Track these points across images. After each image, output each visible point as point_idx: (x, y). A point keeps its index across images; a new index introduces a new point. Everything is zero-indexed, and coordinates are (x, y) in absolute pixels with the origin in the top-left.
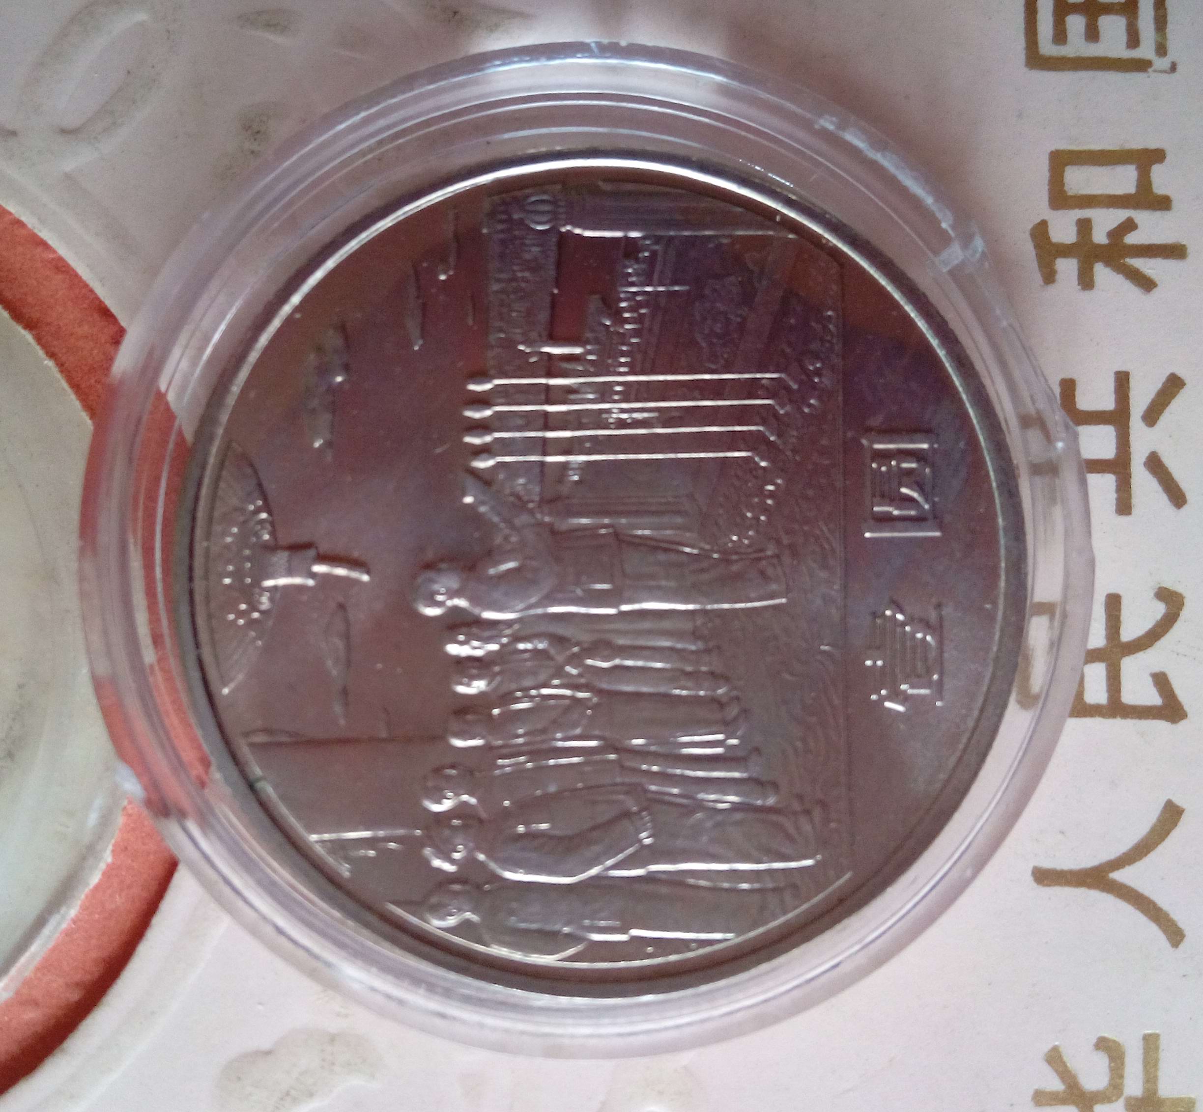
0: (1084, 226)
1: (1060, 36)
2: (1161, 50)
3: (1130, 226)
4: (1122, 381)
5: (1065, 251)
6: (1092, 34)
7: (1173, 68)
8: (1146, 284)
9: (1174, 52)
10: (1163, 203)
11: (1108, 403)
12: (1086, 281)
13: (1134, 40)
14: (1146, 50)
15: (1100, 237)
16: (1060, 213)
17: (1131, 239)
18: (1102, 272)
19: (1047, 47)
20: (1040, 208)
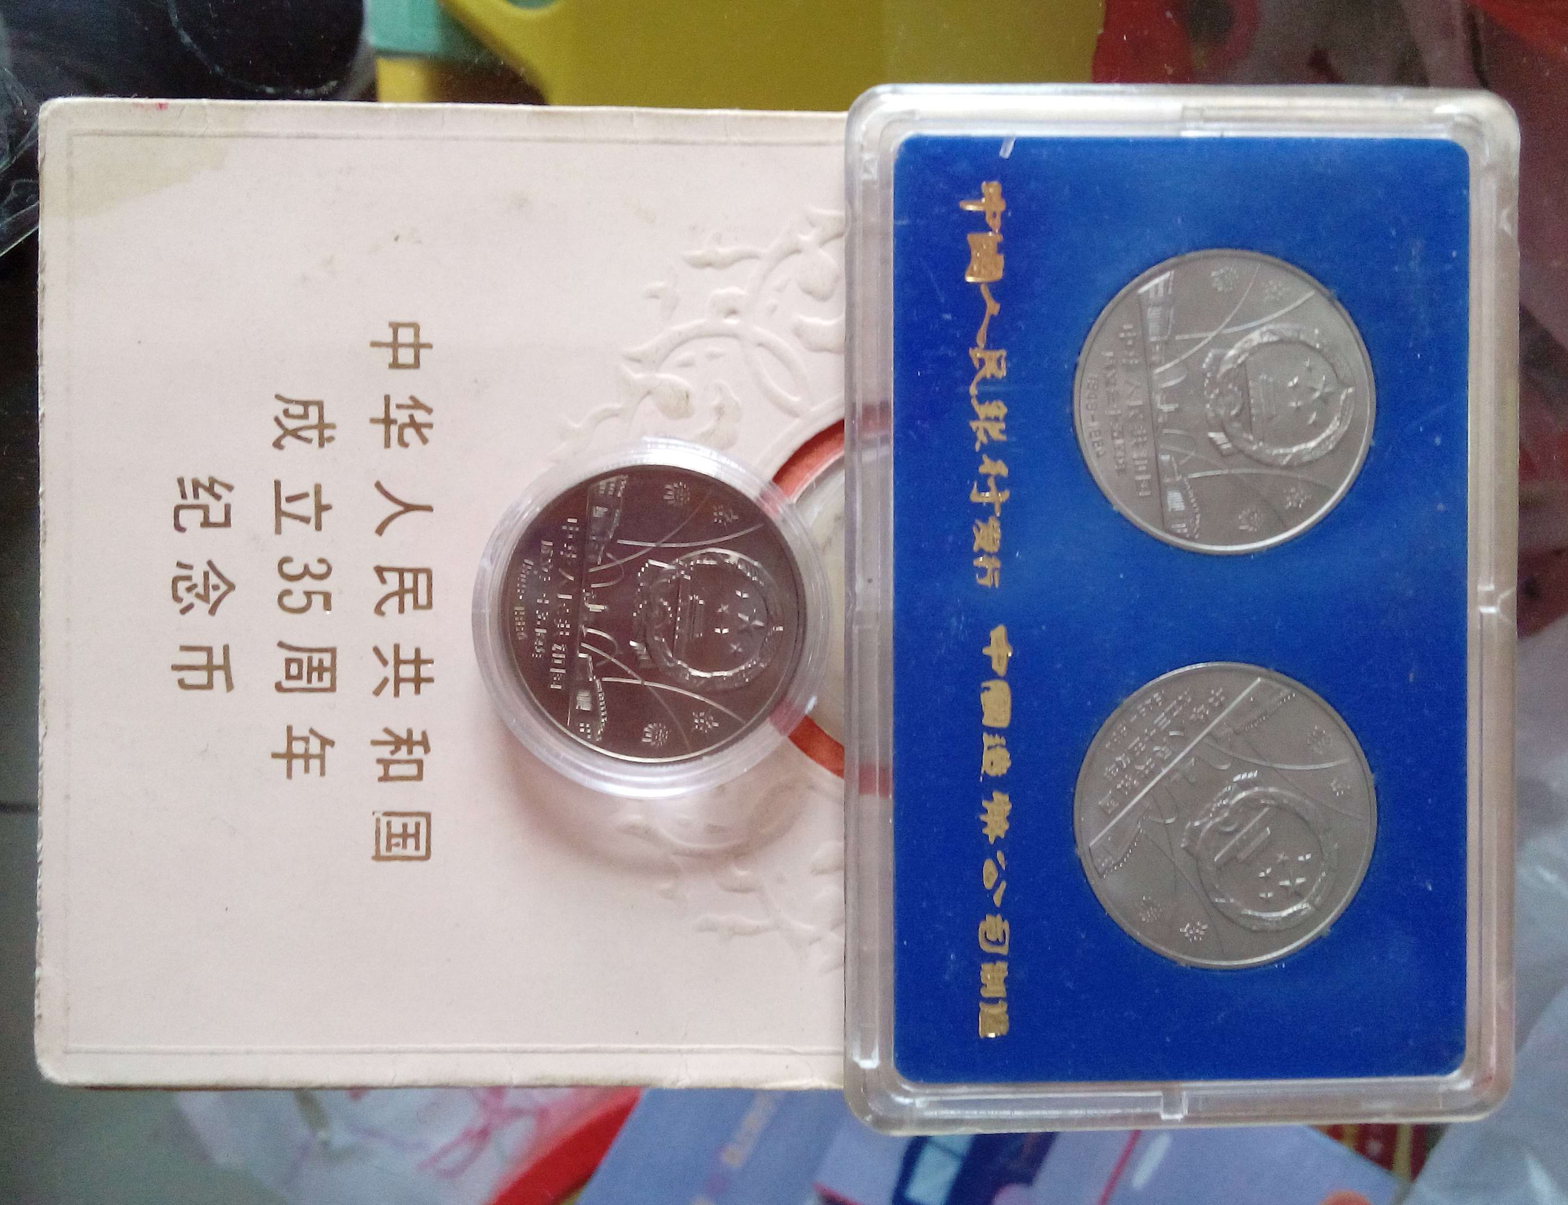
0: (410, 752)
1: (418, 825)
2: (378, 820)
3: (393, 753)
4: (397, 693)
5: (418, 743)
6: (405, 826)
7: (373, 813)
8: (387, 731)
9: (374, 819)
10: (379, 761)
11: (402, 686)
12: (410, 732)
13: (389, 824)
14: (384, 820)
15: (404, 749)
16: (419, 758)
17: (392, 748)
18: (404, 735)
19: (423, 821)
20: (427, 760)
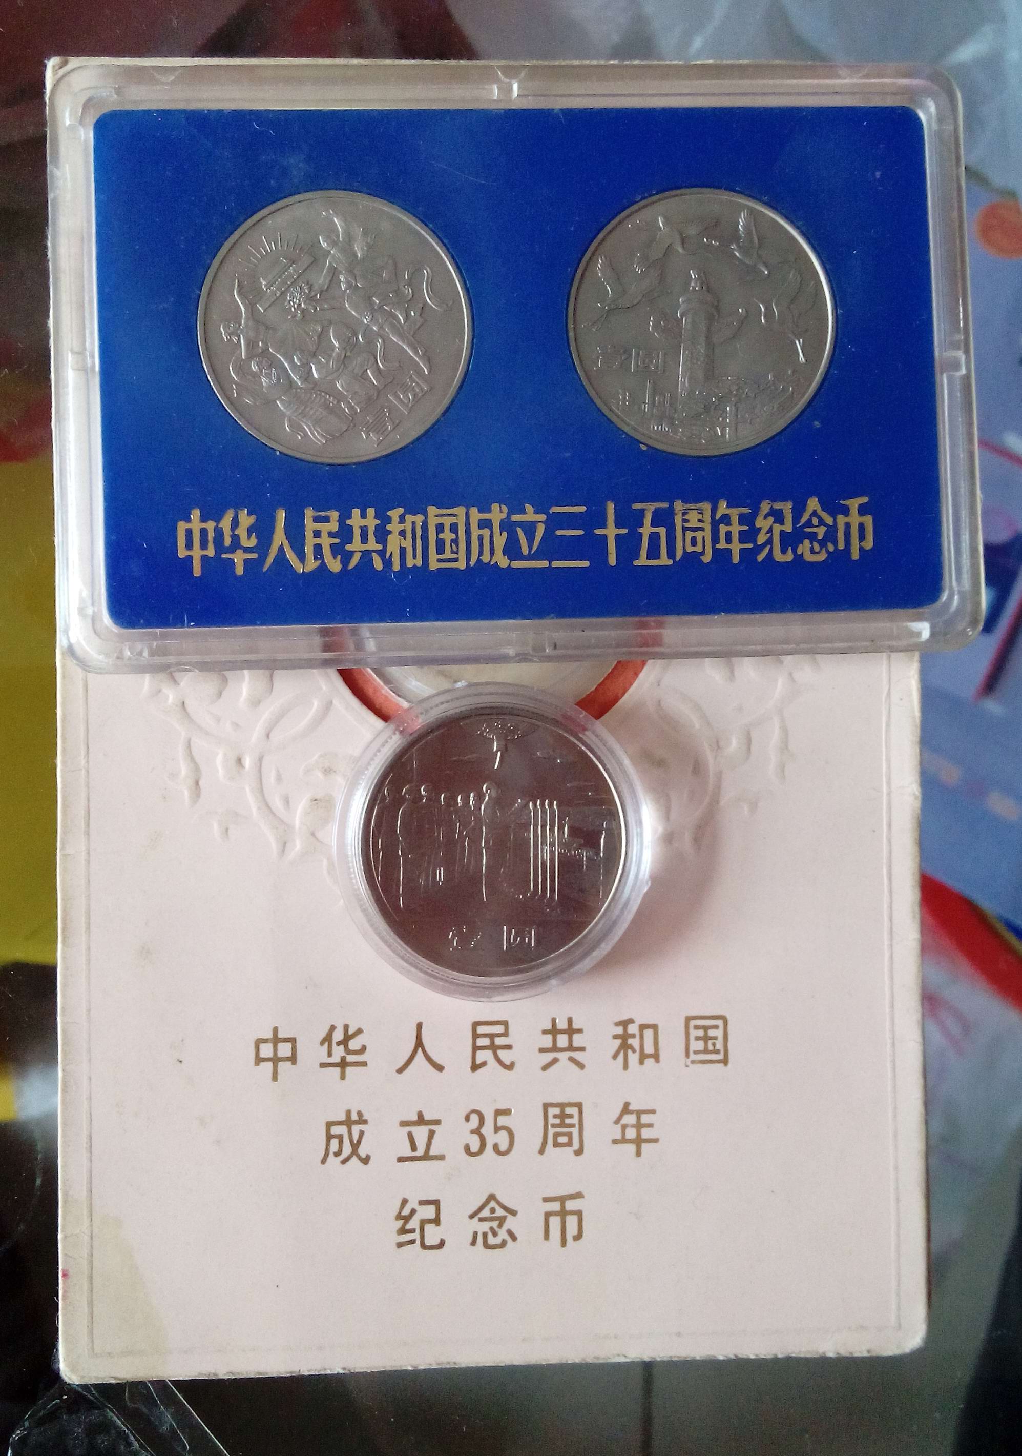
0: (633, 1036)
1: (697, 1027)
2: (693, 1062)
3: (634, 1051)
4: (582, 1049)
5: (625, 1029)
6: (697, 1038)
7: (687, 1066)
8: (615, 1057)
9: (691, 1066)
10: (641, 1062)
11: (575, 1044)
12: (615, 1037)
13: (696, 1052)
14: (693, 1057)
15: (630, 1041)
16: (638, 1028)
17: (630, 1052)
18: (618, 1042)
19: (693, 1023)
20: (640, 1021)
